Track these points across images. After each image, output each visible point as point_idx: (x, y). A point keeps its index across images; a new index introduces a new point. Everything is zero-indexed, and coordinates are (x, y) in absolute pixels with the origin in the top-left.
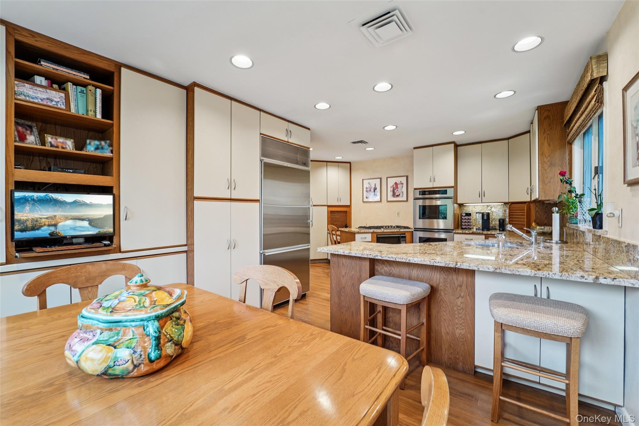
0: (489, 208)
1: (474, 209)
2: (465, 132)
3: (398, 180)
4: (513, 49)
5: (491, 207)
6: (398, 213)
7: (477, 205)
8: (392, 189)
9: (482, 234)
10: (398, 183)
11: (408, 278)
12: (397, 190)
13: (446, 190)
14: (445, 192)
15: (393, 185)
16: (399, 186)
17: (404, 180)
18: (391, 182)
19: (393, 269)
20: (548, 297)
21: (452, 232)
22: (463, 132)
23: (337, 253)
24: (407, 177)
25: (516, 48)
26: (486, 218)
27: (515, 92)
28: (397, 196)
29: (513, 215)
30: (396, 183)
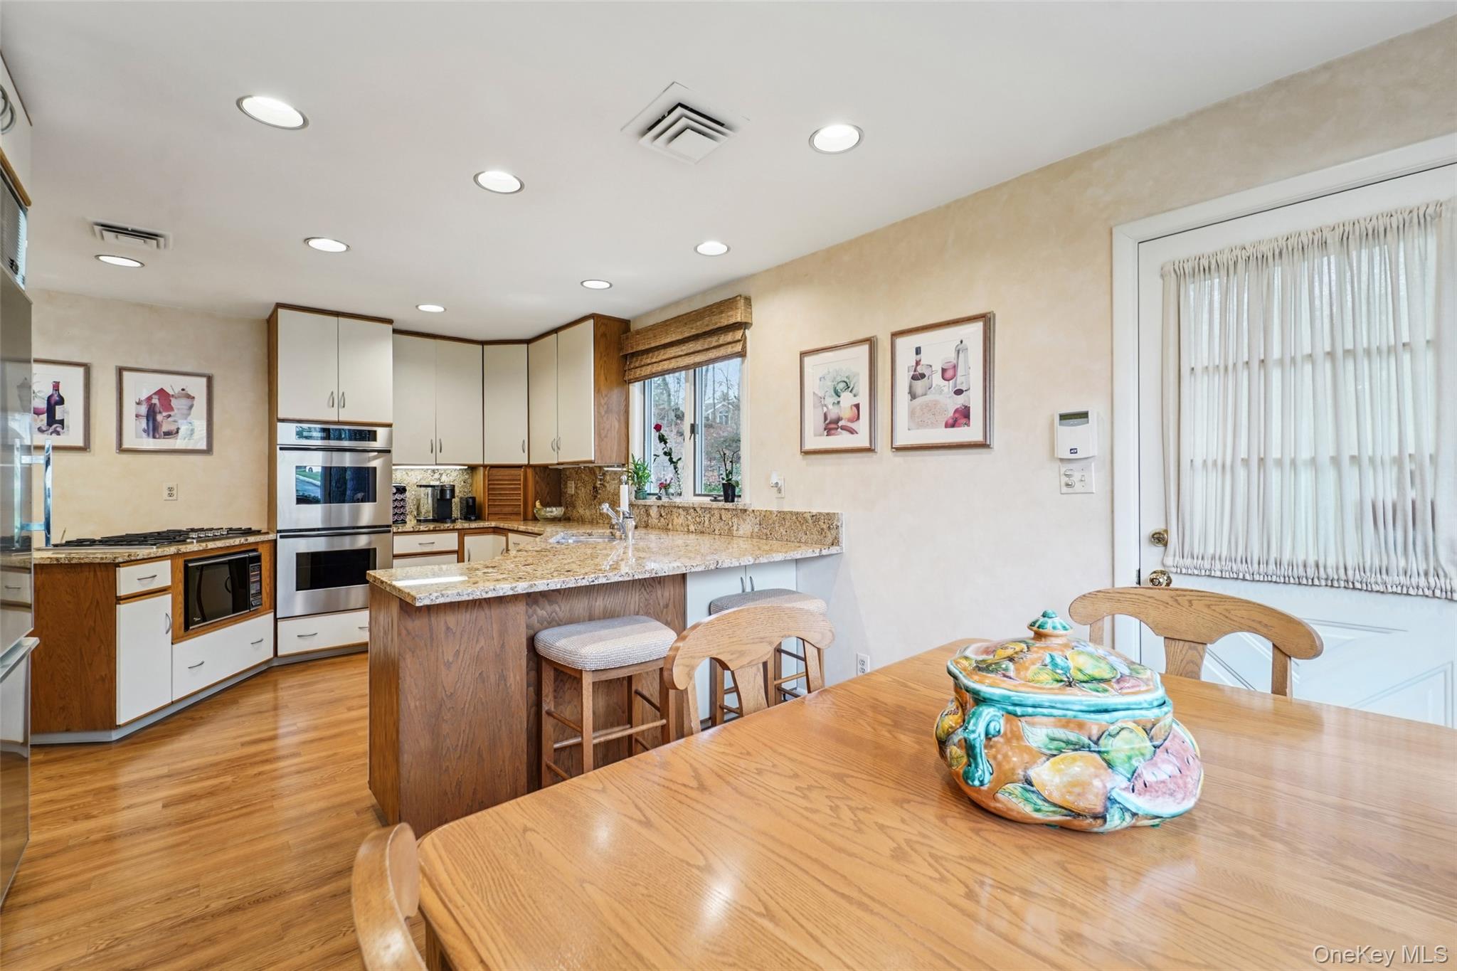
0: (437, 476)
1: (405, 477)
2: (445, 309)
3: (172, 384)
4: (696, 249)
5: (441, 475)
6: (170, 489)
7: (412, 470)
8: (143, 410)
9: (453, 530)
10: (171, 392)
11: (587, 618)
12: (170, 416)
13: (375, 432)
14: (372, 436)
15: (149, 399)
16: (174, 402)
17: (197, 387)
18: (140, 388)
19: (557, 609)
20: (753, 589)
21: (389, 531)
22: (441, 309)
23: (494, 595)
24: (210, 379)
25: (699, 249)
26: (443, 497)
27: (611, 286)
28: (168, 434)
29: (494, 489)
30: (161, 393)
